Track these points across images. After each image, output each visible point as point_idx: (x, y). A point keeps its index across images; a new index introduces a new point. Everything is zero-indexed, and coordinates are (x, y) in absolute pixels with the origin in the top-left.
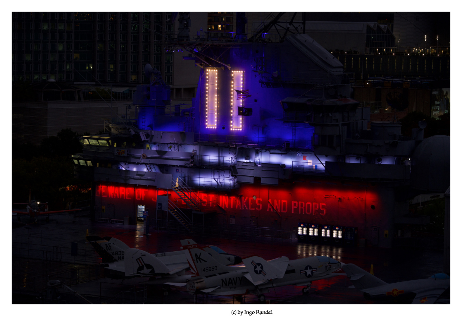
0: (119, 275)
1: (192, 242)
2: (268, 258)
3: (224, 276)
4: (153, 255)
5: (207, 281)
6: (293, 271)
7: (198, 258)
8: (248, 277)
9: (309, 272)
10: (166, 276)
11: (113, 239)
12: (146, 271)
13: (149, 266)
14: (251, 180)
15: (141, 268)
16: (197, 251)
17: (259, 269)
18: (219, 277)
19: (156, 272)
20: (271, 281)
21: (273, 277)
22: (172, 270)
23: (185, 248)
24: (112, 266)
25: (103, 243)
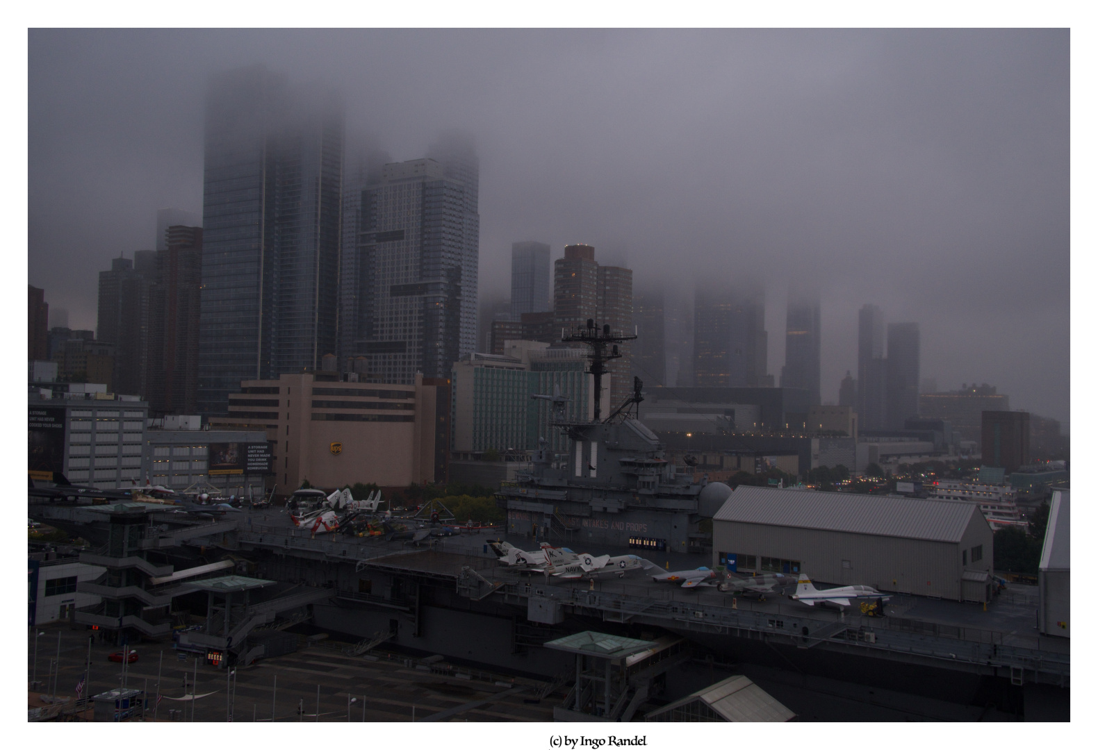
0: (506, 564)
1: (547, 544)
2: (595, 555)
3: (567, 566)
4: (527, 553)
5: (557, 568)
6: (612, 564)
7: (551, 554)
8: (582, 566)
9: (623, 564)
10: (534, 566)
11: (504, 543)
12: (521, 562)
13: (523, 559)
14: (601, 510)
15: (518, 560)
16: (551, 550)
17: (588, 561)
18: (564, 566)
19: (528, 562)
20: (596, 570)
21: (598, 567)
22: (538, 562)
23: (543, 547)
24: (502, 559)
25: (497, 544)
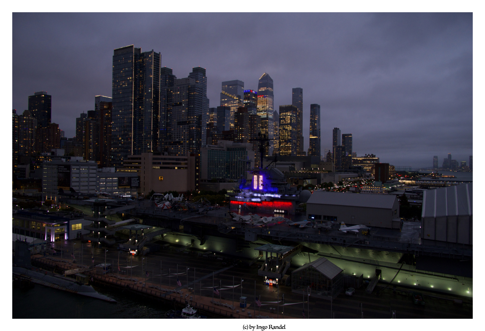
2: (268, 217)
5: (254, 222)
6: (273, 220)
8: (264, 221)
9: (277, 220)
10: (245, 221)
12: (241, 220)
14: (264, 200)
15: (240, 219)
16: (252, 215)
17: (266, 219)
18: (257, 221)
20: (268, 222)
23: (250, 215)
24: (234, 219)
25: (232, 214)
